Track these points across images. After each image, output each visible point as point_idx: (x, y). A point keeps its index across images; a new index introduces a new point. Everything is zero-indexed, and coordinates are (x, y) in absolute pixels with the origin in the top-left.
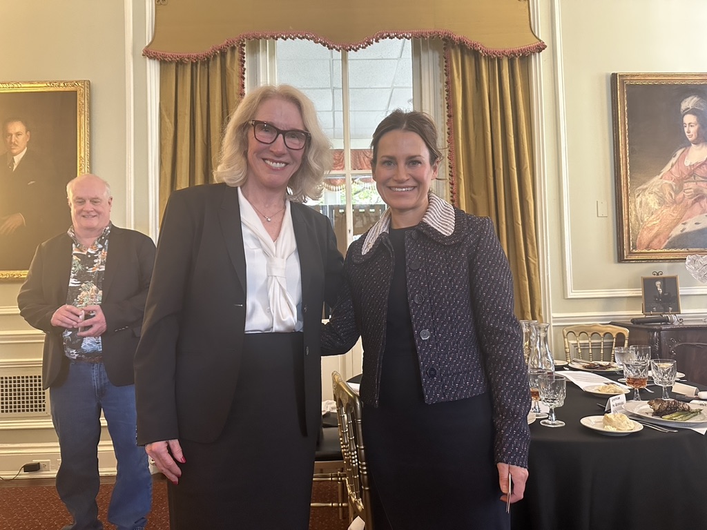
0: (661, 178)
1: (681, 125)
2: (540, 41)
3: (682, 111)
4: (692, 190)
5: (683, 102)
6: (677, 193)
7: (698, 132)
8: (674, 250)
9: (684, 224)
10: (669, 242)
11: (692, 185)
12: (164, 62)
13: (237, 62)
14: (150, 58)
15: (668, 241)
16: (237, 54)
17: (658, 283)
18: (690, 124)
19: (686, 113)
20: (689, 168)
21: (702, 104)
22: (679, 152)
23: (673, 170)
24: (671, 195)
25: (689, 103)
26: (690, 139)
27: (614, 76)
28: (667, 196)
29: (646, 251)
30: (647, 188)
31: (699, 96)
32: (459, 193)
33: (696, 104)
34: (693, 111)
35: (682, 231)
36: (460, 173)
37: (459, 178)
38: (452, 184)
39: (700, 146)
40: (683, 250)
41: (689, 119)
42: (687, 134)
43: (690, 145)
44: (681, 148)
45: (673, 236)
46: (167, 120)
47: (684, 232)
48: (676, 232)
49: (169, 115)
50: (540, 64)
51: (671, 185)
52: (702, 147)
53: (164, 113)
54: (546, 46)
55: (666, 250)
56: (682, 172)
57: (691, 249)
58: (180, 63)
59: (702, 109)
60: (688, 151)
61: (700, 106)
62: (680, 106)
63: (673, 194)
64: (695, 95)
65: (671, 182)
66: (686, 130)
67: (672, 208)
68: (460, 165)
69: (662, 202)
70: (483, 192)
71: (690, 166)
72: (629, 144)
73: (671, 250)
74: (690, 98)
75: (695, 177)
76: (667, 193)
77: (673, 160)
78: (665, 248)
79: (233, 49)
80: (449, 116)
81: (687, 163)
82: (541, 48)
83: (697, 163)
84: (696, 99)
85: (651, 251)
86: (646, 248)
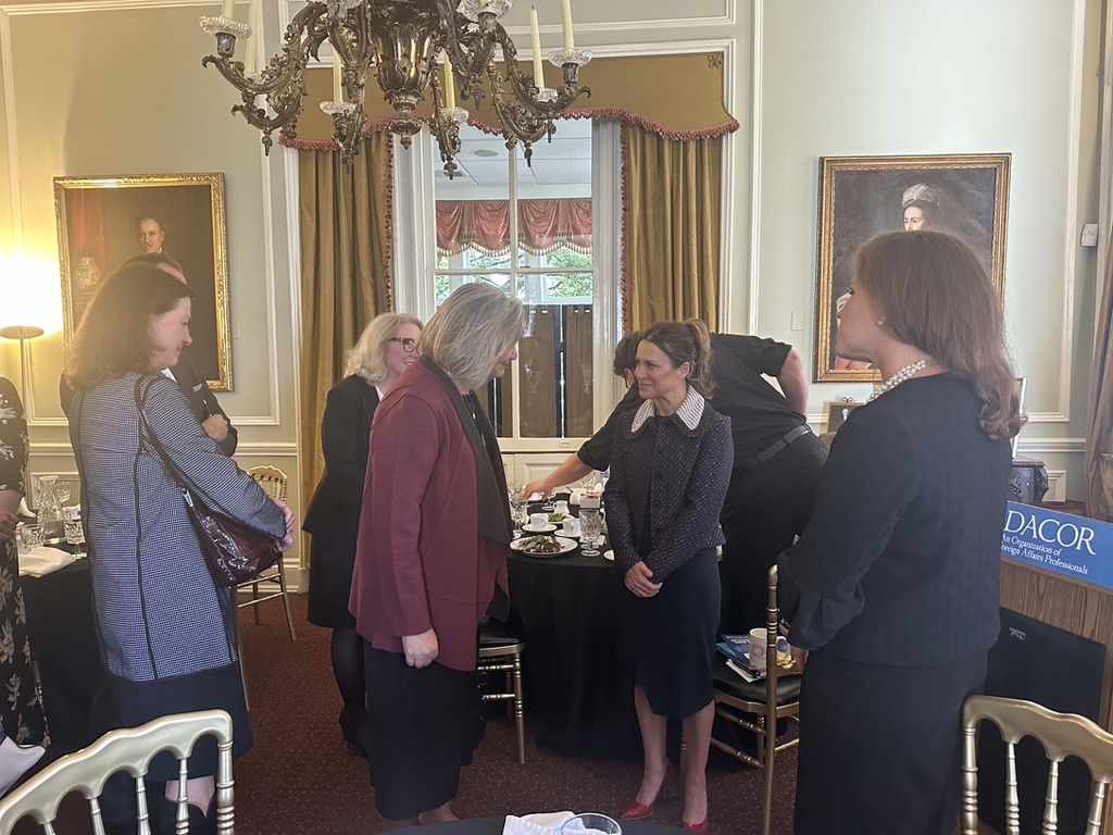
1: (902, 220)
2: (732, 118)
3: (903, 203)
5: (907, 192)
12: (302, 151)
13: (383, 147)
14: (287, 146)
16: (383, 139)
17: (845, 411)
18: (913, 219)
19: (909, 206)
21: (930, 194)
25: (914, 193)
27: (822, 159)
29: (846, 371)
31: (927, 184)
32: (631, 301)
33: (923, 194)
34: (918, 204)
37: (632, 283)
38: (624, 290)
41: (912, 213)
46: (308, 218)
49: (309, 211)
50: (733, 145)
53: (304, 208)
54: (738, 126)
58: (319, 151)
59: (930, 200)
61: (929, 197)
62: (902, 196)
64: (922, 183)
66: (907, 226)
68: (634, 268)
70: (663, 300)
72: (834, 244)
74: (915, 187)
79: (378, 133)
80: (624, 210)
82: (733, 127)
84: (923, 188)
85: (852, 371)
86: (846, 368)
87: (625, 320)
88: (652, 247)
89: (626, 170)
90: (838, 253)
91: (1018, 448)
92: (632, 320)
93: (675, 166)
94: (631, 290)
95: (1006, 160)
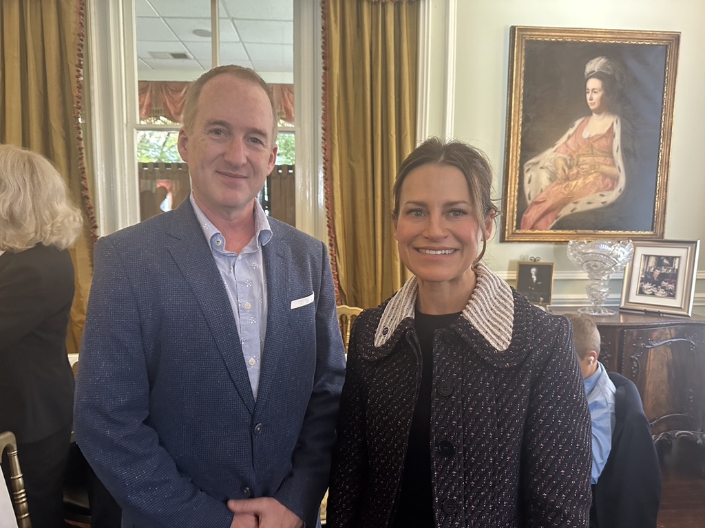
0: (555, 151)
1: (584, 90)
3: (586, 74)
4: (588, 166)
5: (589, 63)
6: (570, 168)
7: (602, 99)
8: (560, 232)
9: (576, 203)
10: (558, 223)
11: (588, 159)
15: (555, 221)
17: (533, 270)
18: (593, 89)
19: (591, 77)
20: (587, 141)
21: (609, 67)
22: (578, 123)
23: (570, 142)
24: (564, 171)
25: (595, 65)
26: (592, 107)
27: (513, 29)
28: (560, 172)
29: (531, 232)
30: (538, 163)
31: (607, 57)
32: (332, 160)
33: (603, 67)
34: (598, 75)
35: (572, 211)
36: (334, 138)
37: (332, 143)
38: (325, 149)
39: (602, 116)
40: (571, 232)
41: (593, 84)
42: (589, 102)
43: (591, 115)
44: (579, 118)
45: (562, 216)
47: (575, 211)
48: (565, 212)
51: (565, 160)
52: (604, 117)
55: (552, 232)
56: (579, 145)
57: (579, 231)
59: (609, 73)
60: (588, 121)
61: (608, 70)
62: (585, 68)
63: (566, 169)
64: (602, 55)
65: (565, 156)
66: (588, 96)
67: (564, 185)
68: (334, 127)
69: (553, 178)
70: (362, 161)
71: (589, 138)
72: (524, 111)
73: (558, 232)
74: (596, 60)
75: (592, 151)
76: (560, 168)
77: (571, 131)
78: (552, 229)
81: (586, 134)
83: (596, 135)
84: (603, 60)
85: (536, 231)
86: (531, 229)
87: (326, 179)
88: (351, 107)
89: (326, 29)
90: (526, 120)
91: (694, 302)
92: (332, 179)
93: (374, 27)
94: (332, 150)
95: (676, 38)
